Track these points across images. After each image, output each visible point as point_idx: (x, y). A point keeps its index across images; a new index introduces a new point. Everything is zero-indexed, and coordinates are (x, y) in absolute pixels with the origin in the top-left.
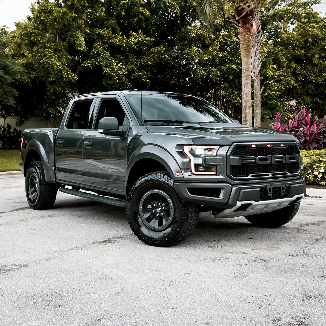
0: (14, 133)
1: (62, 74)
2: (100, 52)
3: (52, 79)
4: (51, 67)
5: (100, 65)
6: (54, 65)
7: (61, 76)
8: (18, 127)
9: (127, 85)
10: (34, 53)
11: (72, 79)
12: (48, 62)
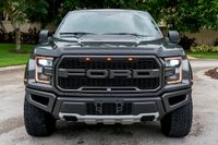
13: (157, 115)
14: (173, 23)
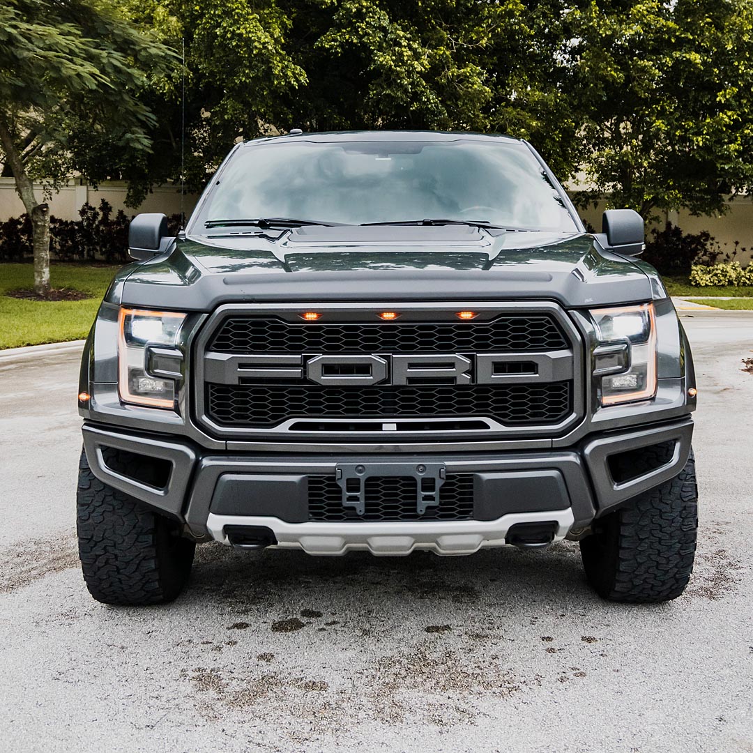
0: (117, 223)
1: (271, 68)
2: (364, 10)
3: (244, 79)
4: (244, 46)
5: (365, 47)
6: (254, 41)
7: (268, 74)
8: (131, 208)
9: (429, 100)
10: (197, 8)
11: (294, 81)
12: (238, 32)
13: (565, 518)
14: (625, 177)
